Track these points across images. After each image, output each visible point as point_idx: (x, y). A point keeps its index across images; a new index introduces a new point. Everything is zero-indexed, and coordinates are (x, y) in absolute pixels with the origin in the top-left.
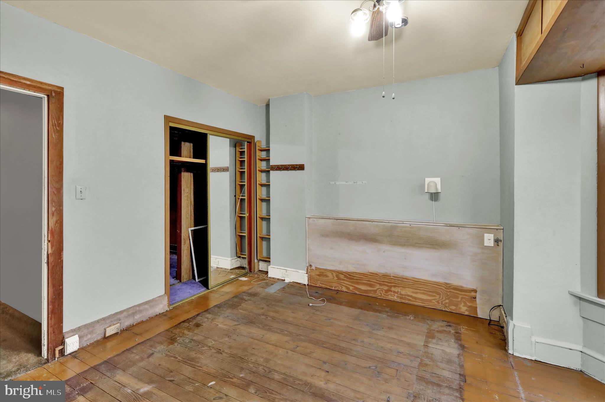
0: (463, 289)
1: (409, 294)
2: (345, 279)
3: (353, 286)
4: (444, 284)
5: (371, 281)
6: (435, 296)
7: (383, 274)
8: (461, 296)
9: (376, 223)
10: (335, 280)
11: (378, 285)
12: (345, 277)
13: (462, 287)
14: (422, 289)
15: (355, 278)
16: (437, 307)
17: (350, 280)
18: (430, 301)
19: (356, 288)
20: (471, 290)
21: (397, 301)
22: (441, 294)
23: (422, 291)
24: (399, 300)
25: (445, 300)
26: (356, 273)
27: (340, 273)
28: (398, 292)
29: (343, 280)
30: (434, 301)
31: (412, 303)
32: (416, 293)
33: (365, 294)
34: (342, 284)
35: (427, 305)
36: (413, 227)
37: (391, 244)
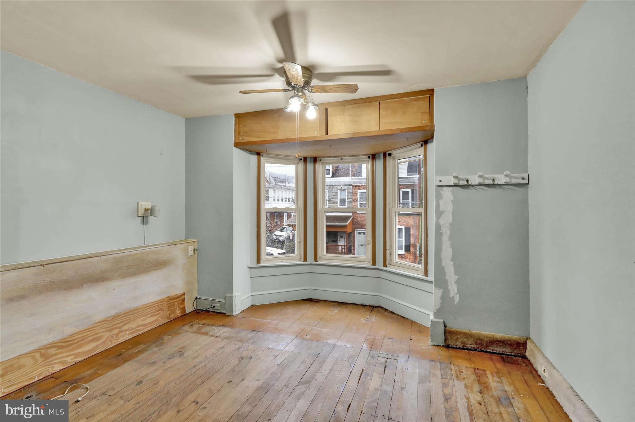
0: (178, 296)
1: (140, 323)
2: (59, 351)
3: (72, 355)
4: (166, 298)
5: (99, 333)
6: (160, 313)
7: (113, 316)
8: (176, 303)
9: (105, 257)
10: (40, 363)
11: (108, 333)
12: (57, 350)
13: (176, 295)
14: (150, 312)
15: (75, 341)
16: (162, 322)
17: (68, 349)
18: (156, 320)
19: (77, 355)
20: (181, 294)
21: (130, 338)
22: (164, 309)
23: (150, 315)
24: (130, 337)
25: (167, 312)
26: (77, 333)
27: (48, 348)
28: (129, 328)
29: (55, 355)
30: (159, 319)
31: (143, 331)
32: (145, 320)
33: (90, 355)
34: (53, 362)
35: (154, 325)
36: (142, 253)
37: (122, 278)
